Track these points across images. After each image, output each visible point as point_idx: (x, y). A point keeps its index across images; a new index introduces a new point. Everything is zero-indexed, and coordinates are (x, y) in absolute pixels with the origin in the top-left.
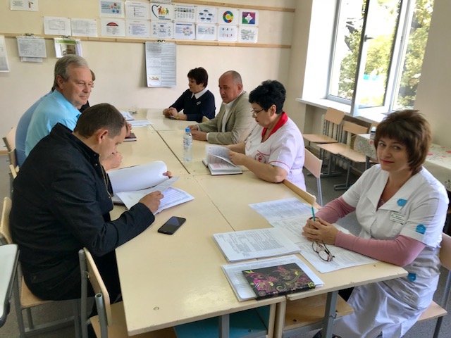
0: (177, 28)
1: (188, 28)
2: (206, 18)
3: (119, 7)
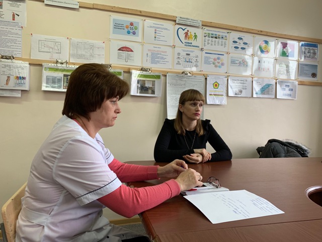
0: (205, 57)
1: (218, 59)
2: (240, 47)
3: (136, 28)
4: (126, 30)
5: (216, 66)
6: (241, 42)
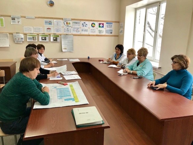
0: (73, 29)
1: (77, 29)
2: (84, 26)
3: (51, 22)
4: (49, 23)
5: (77, 32)
6: (85, 24)
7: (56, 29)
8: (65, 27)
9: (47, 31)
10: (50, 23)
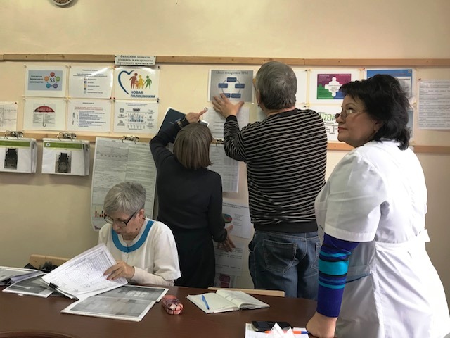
3: (59, 80)
4: (45, 83)
7: (77, 113)
8: (124, 101)
9: (35, 120)
10: (53, 82)
